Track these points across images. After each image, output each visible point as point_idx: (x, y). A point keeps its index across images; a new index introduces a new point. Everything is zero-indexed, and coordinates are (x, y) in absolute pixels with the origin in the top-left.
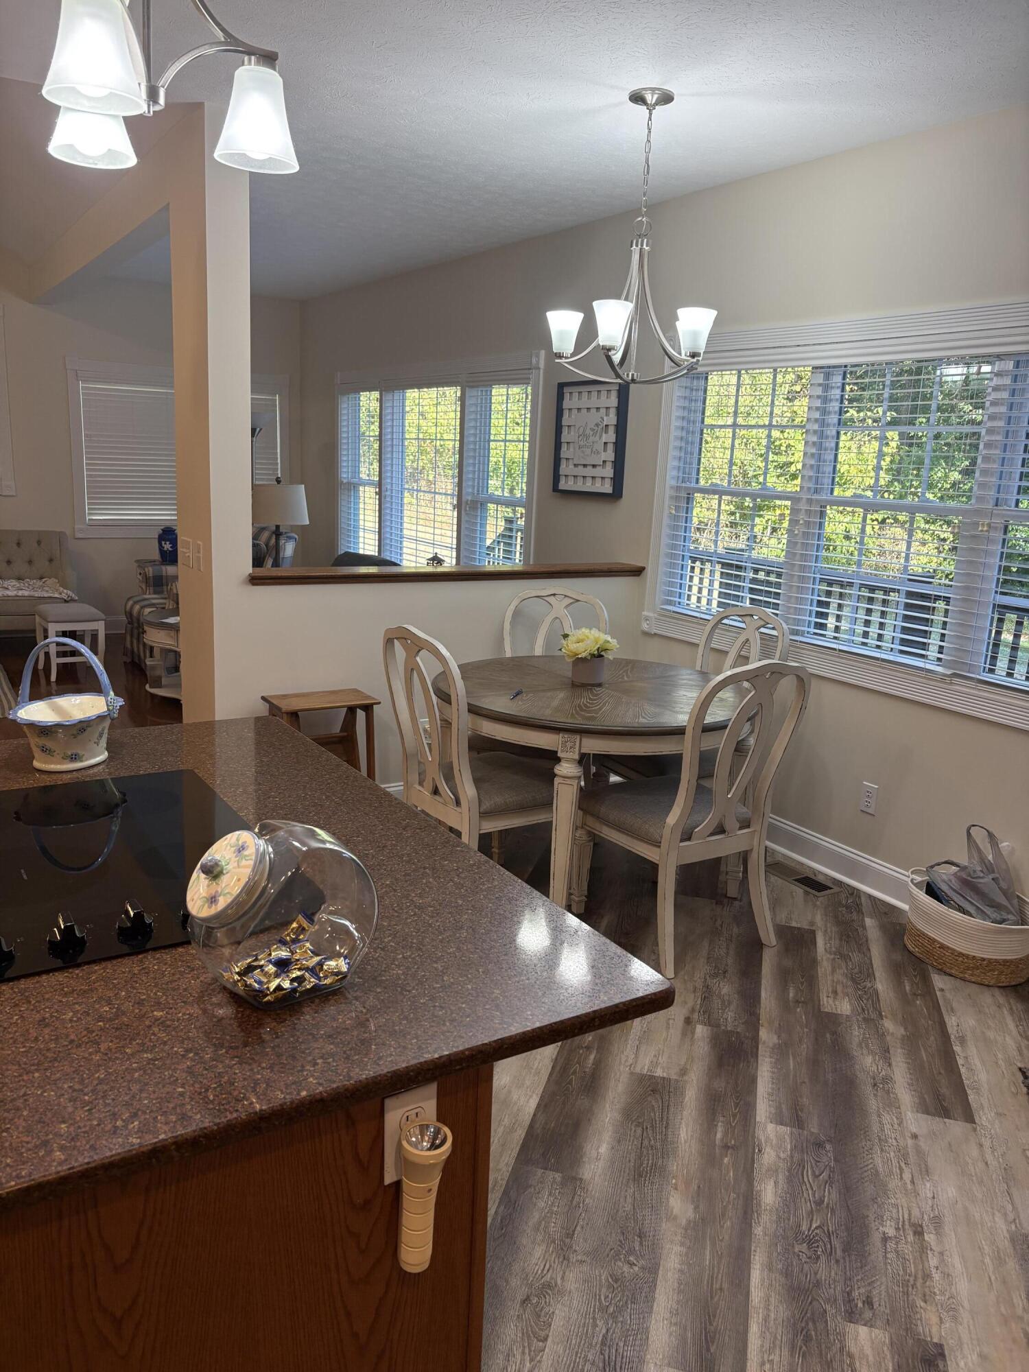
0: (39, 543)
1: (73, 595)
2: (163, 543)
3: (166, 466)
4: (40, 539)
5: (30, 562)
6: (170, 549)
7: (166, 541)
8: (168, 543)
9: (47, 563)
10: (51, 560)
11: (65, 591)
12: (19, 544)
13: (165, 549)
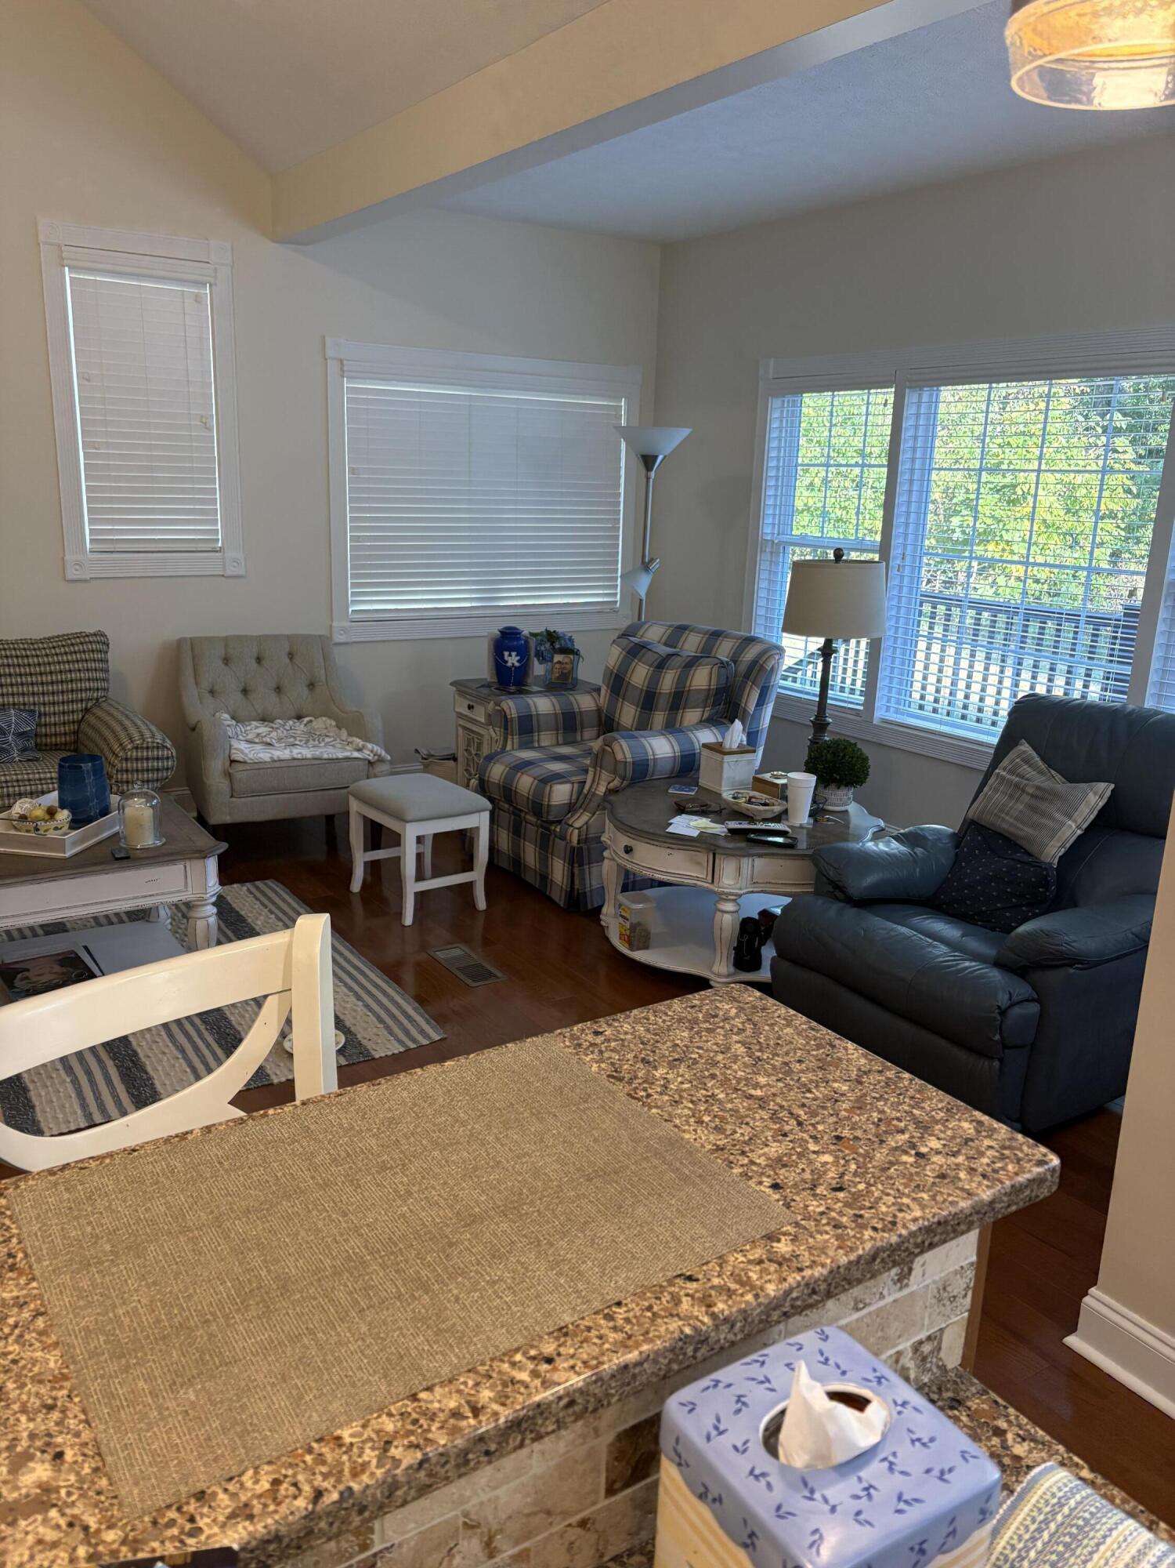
0: (291, 656)
1: (383, 753)
2: (506, 654)
3: (508, 520)
4: (295, 649)
5: (278, 689)
6: (517, 664)
7: (510, 650)
8: (514, 654)
9: (306, 691)
10: (311, 686)
11: (369, 746)
12: (259, 660)
13: (509, 664)
